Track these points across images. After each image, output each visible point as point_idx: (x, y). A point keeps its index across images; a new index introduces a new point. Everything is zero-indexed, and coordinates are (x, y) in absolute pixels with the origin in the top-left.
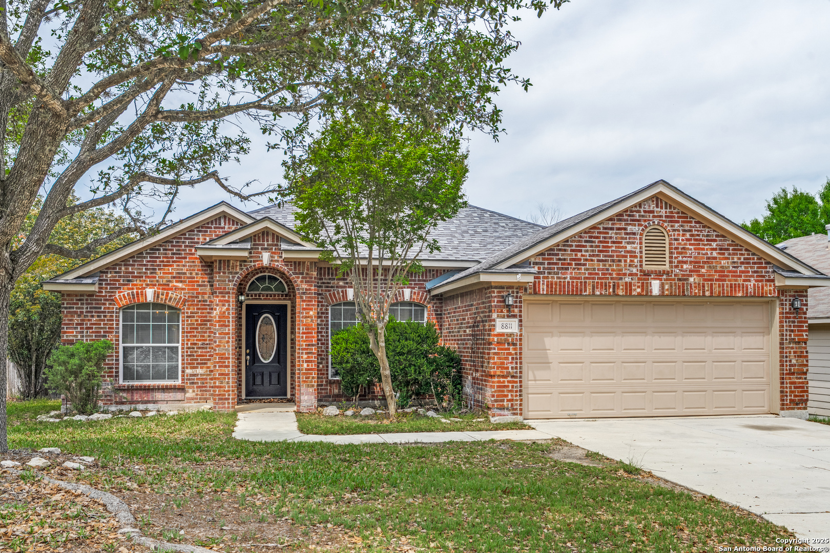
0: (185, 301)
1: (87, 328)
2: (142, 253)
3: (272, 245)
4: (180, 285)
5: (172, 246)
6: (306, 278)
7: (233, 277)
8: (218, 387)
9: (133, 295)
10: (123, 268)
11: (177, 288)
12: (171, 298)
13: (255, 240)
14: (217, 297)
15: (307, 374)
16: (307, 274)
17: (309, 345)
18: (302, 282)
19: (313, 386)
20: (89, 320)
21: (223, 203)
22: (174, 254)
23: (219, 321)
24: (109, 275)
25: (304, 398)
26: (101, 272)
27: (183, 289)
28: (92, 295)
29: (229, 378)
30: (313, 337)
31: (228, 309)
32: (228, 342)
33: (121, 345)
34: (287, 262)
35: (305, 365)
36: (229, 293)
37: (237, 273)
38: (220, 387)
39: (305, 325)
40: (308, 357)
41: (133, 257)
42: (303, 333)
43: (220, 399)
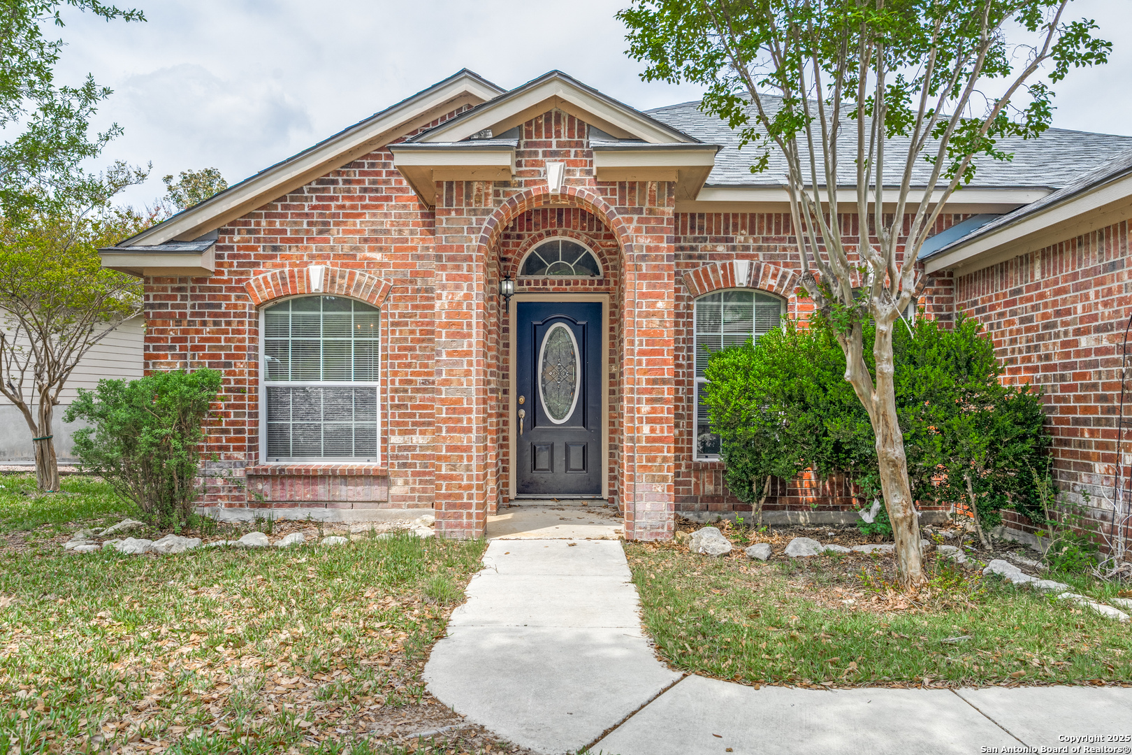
0: (388, 290)
1: (195, 348)
2: (300, 190)
3: (569, 144)
4: (378, 256)
5: (362, 173)
6: (647, 220)
7: (480, 222)
8: (445, 477)
9: (283, 278)
10: (264, 222)
11: (371, 263)
12: (359, 285)
13: (529, 135)
14: (443, 268)
15: (650, 449)
16: (651, 211)
17: (655, 382)
18: (638, 230)
19: (664, 479)
20: (198, 332)
21: (465, 74)
22: (365, 190)
23: (448, 325)
24: (237, 238)
25: (644, 506)
26: (221, 231)
27: (383, 265)
28: (203, 280)
29: (470, 458)
30: (665, 362)
31: (467, 297)
32: (468, 373)
33: (263, 384)
34: (605, 181)
35: (646, 429)
36: (470, 258)
37: (488, 212)
38: (451, 478)
39: (645, 333)
40: (654, 410)
41: (283, 198)
42: (642, 353)
43: (449, 506)
